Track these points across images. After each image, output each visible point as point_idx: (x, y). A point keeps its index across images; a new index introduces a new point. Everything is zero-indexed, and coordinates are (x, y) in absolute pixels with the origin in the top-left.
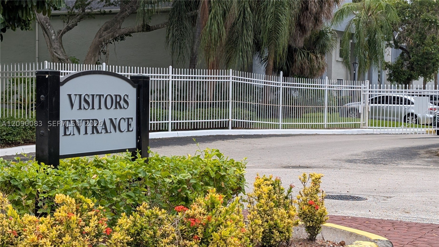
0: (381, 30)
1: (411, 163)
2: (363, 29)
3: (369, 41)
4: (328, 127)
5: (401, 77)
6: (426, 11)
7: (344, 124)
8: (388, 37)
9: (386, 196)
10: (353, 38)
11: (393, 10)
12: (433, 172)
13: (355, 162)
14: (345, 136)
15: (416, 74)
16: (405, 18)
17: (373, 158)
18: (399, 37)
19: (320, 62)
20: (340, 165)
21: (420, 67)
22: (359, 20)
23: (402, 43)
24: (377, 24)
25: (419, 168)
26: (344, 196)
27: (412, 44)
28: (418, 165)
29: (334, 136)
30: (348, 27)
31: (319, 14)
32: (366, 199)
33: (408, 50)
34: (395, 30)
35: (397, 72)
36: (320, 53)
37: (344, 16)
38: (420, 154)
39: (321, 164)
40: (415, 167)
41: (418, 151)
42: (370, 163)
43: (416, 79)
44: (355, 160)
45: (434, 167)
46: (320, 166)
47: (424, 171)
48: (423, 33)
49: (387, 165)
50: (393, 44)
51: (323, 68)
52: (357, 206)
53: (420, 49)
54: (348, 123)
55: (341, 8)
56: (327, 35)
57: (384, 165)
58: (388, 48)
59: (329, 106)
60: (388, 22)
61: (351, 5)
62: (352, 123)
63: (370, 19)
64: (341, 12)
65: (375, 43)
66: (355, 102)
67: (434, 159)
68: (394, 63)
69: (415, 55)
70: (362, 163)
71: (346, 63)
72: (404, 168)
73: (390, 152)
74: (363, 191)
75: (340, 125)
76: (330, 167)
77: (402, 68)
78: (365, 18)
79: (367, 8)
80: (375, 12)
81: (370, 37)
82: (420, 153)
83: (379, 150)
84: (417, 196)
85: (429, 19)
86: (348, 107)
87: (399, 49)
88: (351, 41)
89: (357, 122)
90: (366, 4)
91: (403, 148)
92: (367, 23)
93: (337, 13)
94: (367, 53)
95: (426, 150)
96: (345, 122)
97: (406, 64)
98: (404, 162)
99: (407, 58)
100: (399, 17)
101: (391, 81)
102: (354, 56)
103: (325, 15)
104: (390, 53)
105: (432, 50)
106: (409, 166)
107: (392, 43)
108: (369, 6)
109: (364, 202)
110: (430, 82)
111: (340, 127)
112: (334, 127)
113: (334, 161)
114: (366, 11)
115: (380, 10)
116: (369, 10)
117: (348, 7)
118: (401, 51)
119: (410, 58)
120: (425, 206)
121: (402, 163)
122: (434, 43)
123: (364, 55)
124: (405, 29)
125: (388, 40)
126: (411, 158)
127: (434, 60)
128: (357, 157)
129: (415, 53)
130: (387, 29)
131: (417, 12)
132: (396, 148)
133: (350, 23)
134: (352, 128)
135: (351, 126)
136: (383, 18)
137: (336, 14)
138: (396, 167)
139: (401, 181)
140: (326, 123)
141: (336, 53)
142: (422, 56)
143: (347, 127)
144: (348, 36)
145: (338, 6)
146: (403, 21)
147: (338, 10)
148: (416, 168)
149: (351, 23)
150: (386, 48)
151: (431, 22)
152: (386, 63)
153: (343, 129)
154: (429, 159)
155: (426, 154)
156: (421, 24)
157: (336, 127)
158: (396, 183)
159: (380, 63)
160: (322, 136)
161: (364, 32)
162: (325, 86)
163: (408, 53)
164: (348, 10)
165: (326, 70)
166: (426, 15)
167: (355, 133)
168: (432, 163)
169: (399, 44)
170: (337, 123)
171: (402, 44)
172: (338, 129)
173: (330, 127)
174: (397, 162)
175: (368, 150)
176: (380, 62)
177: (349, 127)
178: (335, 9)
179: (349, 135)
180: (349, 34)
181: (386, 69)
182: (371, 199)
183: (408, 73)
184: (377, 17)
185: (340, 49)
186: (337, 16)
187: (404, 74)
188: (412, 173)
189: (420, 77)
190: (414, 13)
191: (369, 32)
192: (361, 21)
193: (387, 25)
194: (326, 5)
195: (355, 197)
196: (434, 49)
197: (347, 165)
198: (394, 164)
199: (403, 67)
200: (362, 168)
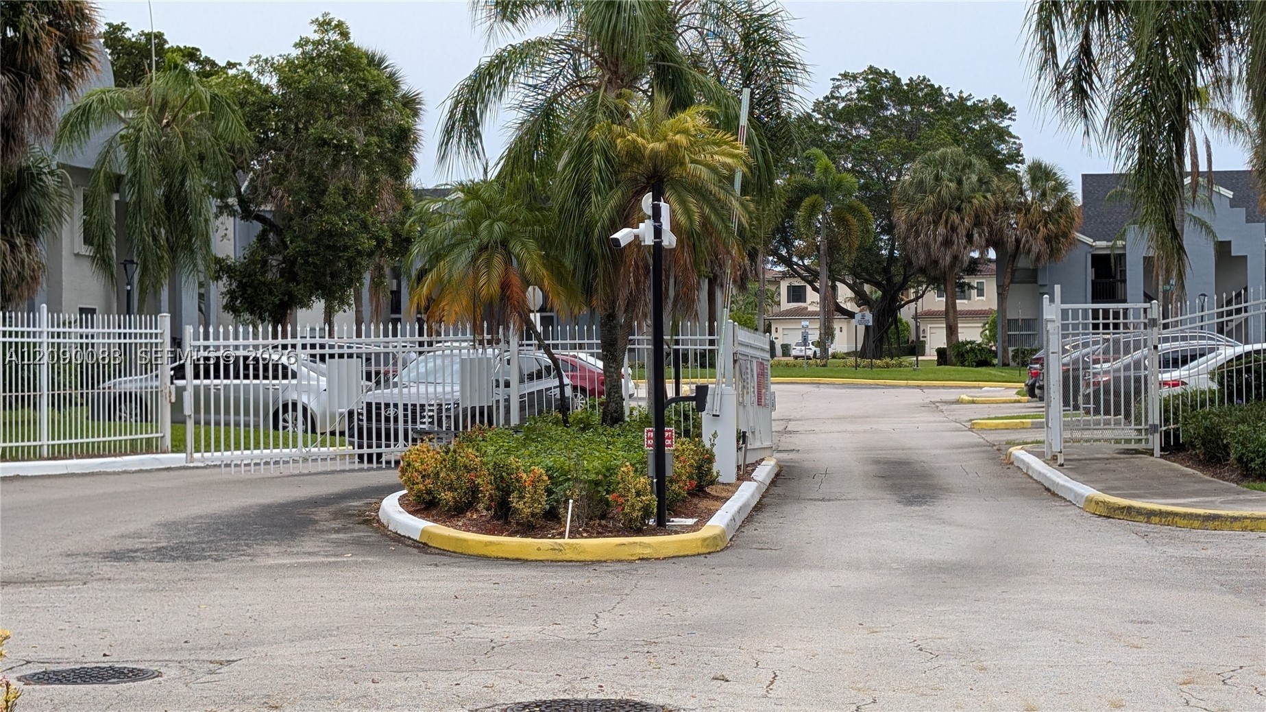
0: (202, 167)
1: (293, 549)
2: (149, 164)
3: (168, 198)
4: (53, 453)
5: (263, 300)
6: (324, 116)
7: (99, 442)
8: (220, 188)
9: (217, 658)
10: (121, 189)
11: (233, 111)
12: (351, 574)
13: (132, 559)
14: (103, 478)
15: (302, 292)
16: (265, 133)
17: (184, 540)
18: (253, 187)
19: (23, 262)
20: (86, 571)
21: (313, 272)
22: (137, 139)
23: (261, 203)
24: (188, 149)
25: (315, 565)
26: (92, 669)
27: (289, 206)
28: (310, 554)
29: (70, 480)
30: (105, 157)
31: (16, 120)
32: (160, 675)
33: (280, 223)
34: (242, 168)
35: (249, 286)
36: (22, 232)
37: (92, 126)
38: (316, 522)
39: (29, 572)
40: (301, 560)
41: (312, 513)
42: (174, 559)
43: (306, 304)
44: (132, 551)
45: (353, 559)
46: (25, 576)
47: (328, 573)
48: (319, 178)
49: (224, 559)
50: (237, 208)
51: (35, 279)
52: (131, 699)
53: (311, 221)
54: (112, 438)
55: (81, 102)
56: (41, 180)
57: (216, 560)
58: (221, 219)
59: (53, 390)
60: (218, 145)
61: (112, 94)
62: (123, 437)
63: (167, 136)
64: (83, 114)
65: (184, 202)
66: (130, 375)
67: (355, 534)
68: (242, 260)
69: (297, 237)
70: (153, 559)
71: (102, 261)
72: (271, 567)
73: (233, 520)
74: (151, 647)
75: (88, 446)
76: (56, 578)
77: (264, 273)
78: (154, 131)
79: (159, 104)
80: (180, 115)
81: (170, 186)
82: (316, 518)
83: (201, 517)
84: (304, 651)
85: (332, 139)
86: (109, 393)
87: (255, 222)
88: (116, 197)
89: (139, 436)
90: (153, 93)
91: (269, 506)
92: (160, 147)
93: (70, 115)
94: (163, 231)
95: (333, 508)
96: (104, 436)
97: (274, 263)
98: (271, 549)
99: (277, 246)
100: (251, 130)
101: (234, 312)
102: (126, 239)
103: (33, 122)
104: (228, 232)
105: (344, 224)
106: (287, 561)
107: (233, 205)
108: (163, 99)
109: (150, 686)
110: (341, 313)
111: (88, 451)
112: (70, 454)
113: (70, 560)
114: (154, 112)
115: (194, 111)
116: (163, 108)
117: (102, 100)
118: (258, 227)
119: (286, 247)
120: (324, 682)
121: (265, 551)
122: (349, 204)
123: (155, 239)
124: (267, 164)
125: (223, 196)
126: (291, 534)
127: (351, 253)
128: (137, 540)
129: (300, 231)
130: (217, 165)
131: (298, 117)
132: (251, 507)
133: (110, 145)
134: (126, 454)
135: (120, 447)
136: (206, 133)
137: (69, 120)
138: (251, 564)
139: (260, 608)
140: (45, 441)
141: (72, 230)
142: (316, 241)
143: (110, 451)
144: (105, 184)
145: (69, 95)
146: (260, 142)
147: (73, 107)
148: (305, 565)
149: (114, 145)
150: (217, 217)
151: (339, 147)
152: (218, 261)
153: (99, 456)
154: (341, 536)
155: (334, 519)
156: (310, 153)
157: (76, 452)
158: (248, 614)
159: (199, 262)
160: (32, 483)
161: (151, 173)
162: (41, 333)
163: (279, 232)
164: (103, 109)
165: (44, 285)
166: (324, 128)
167: (133, 469)
168: (350, 547)
169: (252, 207)
170: (79, 440)
171: (263, 208)
172: (82, 457)
173: (59, 452)
174: (251, 551)
175: (170, 518)
176: (199, 257)
177: (115, 450)
178: (63, 106)
179: (114, 473)
180: (108, 177)
181: (218, 278)
182: (173, 672)
183: (283, 288)
184: (187, 129)
185: (84, 220)
186: (71, 125)
187: (271, 292)
188: (294, 582)
189: (313, 298)
190: (290, 120)
191: (166, 172)
192: (143, 139)
193: (217, 152)
194: (37, 95)
195: (126, 671)
196: (349, 220)
197: (108, 569)
198: (243, 558)
199: (266, 272)
200: (151, 574)
